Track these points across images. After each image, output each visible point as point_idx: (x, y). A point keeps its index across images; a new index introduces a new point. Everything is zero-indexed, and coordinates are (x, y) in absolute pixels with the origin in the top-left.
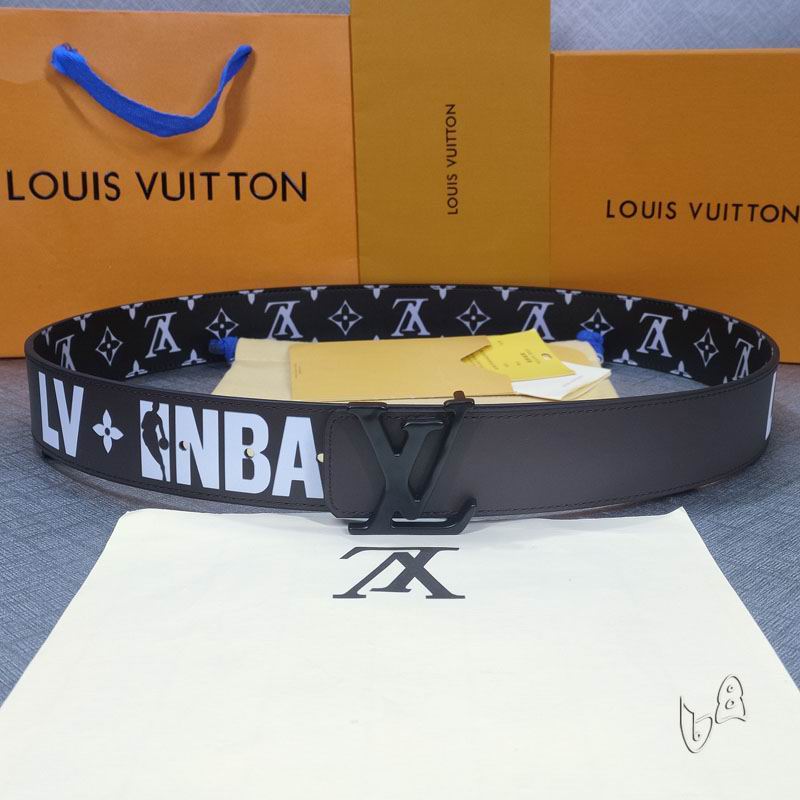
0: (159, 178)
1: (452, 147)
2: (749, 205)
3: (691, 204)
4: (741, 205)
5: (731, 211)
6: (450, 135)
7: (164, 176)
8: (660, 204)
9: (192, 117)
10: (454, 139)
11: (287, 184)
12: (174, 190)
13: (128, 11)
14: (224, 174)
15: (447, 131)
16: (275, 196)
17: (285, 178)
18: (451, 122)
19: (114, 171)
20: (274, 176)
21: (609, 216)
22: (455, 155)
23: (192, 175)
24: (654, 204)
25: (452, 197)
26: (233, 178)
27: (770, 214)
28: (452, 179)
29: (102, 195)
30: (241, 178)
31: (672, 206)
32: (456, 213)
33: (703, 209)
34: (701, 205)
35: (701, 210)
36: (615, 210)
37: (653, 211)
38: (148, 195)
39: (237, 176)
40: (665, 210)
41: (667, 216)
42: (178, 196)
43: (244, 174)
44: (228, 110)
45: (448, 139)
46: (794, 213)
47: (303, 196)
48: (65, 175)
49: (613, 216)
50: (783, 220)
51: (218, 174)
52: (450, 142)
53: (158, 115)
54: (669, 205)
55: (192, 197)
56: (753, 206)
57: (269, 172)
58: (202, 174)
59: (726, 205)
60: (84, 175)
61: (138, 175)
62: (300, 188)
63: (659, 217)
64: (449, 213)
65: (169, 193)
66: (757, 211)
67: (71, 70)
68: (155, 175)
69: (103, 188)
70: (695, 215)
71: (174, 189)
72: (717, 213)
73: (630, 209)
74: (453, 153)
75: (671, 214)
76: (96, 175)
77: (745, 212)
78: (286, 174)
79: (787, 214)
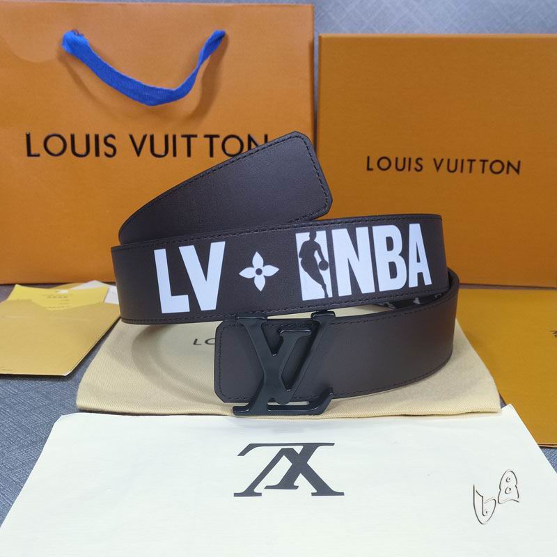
0: (148, 140)
2: (481, 161)
3: (435, 160)
4: (474, 160)
5: (467, 164)
7: (152, 137)
8: (410, 159)
9: (174, 89)
11: (252, 143)
12: (160, 149)
14: (201, 136)
17: (250, 139)
19: (112, 133)
20: (241, 137)
21: (369, 169)
23: (174, 137)
24: (405, 159)
26: (208, 140)
27: (497, 167)
29: (102, 153)
30: (215, 139)
31: (419, 161)
33: (445, 164)
34: (442, 160)
35: (442, 164)
36: (373, 164)
37: (405, 165)
38: (138, 153)
39: (211, 137)
40: (414, 165)
41: (416, 169)
42: (163, 154)
43: (217, 136)
44: (204, 84)
46: (516, 167)
48: (73, 137)
49: (372, 169)
50: (508, 172)
51: (195, 136)
54: (418, 159)
55: (175, 155)
56: (484, 161)
57: (237, 134)
58: (183, 136)
59: (463, 161)
60: (88, 137)
61: (131, 137)
63: (409, 170)
65: (156, 152)
66: (487, 165)
68: (145, 137)
69: (102, 147)
70: (438, 168)
71: (159, 147)
72: (456, 167)
73: (385, 164)
75: (419, 168)
76: (97, 137)
77: (477, 166)
78: (252, 136)
79: (510, 168)
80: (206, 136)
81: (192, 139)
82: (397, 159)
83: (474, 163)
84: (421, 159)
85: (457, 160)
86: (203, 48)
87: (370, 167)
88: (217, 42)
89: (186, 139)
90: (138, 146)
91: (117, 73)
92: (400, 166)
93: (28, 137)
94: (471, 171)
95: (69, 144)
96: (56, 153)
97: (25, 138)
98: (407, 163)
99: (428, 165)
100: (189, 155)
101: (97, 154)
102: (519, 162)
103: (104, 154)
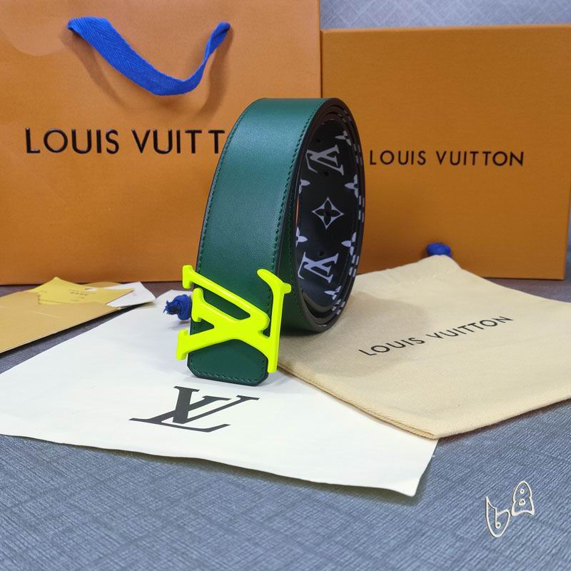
80: (211, 132)
81: (196, 135)
82: (400, 152)
83: (476, 155)
84: (424, 152)
85: (459, 153)
87: (373, 161)
88: (223, 33)
89: (190, 135)
90: (141, 142)
92: (403, 160)
93: (28, 132)
94: (474, 163)
95: (70, 140)
96: (56, 150)
97: (25, 133)
98: (410, 157)
99: (431, 158)
100: (193, 151)
101: (99, 150)
102: (522, 153)
103: (106, 150)
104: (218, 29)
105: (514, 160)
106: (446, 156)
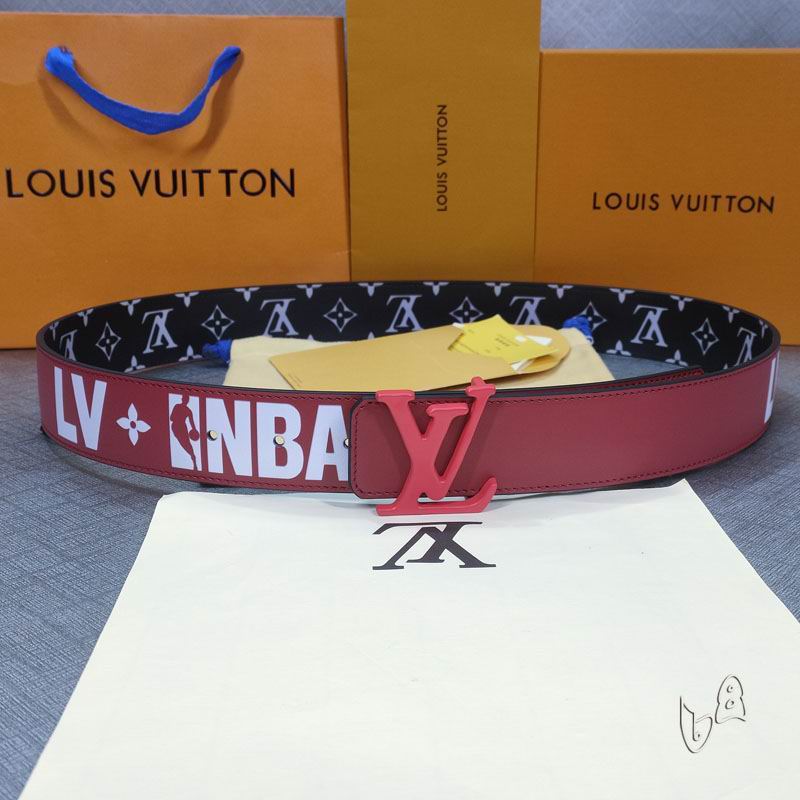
0: (152, 176)
1: (442, 147)
2: (728, 197)
3: (673, 196)
4: (720, 197)
5: (711, 202)
6: (442, 135)
7: (157, 173)
8: (644, 196)
9: (178, 114)
10: (445, 139)
11: (276, 180)
12: (166, 187)
13: (120, 14)
14: (215, 171)
15: (439, 131)
16: (264, 192)
17: (274, 174)
18: (442, 122)
19: (109, 169)
20: (262, 172)
21: (595, 207)
22: (446, 154)
23: (184, 173)
24: (638, 196)
25: (442, 194)
26: (224, 175)
27: (746, 204)
28: (442, 179)
29: (97, 192)
30: (232, 175)
31: (655, 198)
32: (445, 209)
33: (684, 201)
34: (682, 196)
36: (600, 202)
37: (638, 203)
38: (141, 192)
39: (227, 173)
40: (648, 202)
41: (651, 208)
42: (170, 192)
43: (235, 171)
45: (439, 139)
46: (769, 204)
47: (292, 192)
48: (62, 173)
49: (599, 208)
50: (759, 210)
51: (209, 171)
52: (441, 142)
53: (144, 113)
54: (652, 197)
55: (185, 194)
56: (731, 198)
57: (258, 169)
58: (194, 172)
59: (706, 197)
60: (80, 173)
61: (133, 173)
62: (288, 184)
63: (643, 208)
64: (439, 210)
65: (162, 190)
66: (735, 202)
67: (64, 73)
68: (148, 173)
69: (99, 186)
70: (677, 206)
71: (166, 185)
72: (697, 204)
73: (615, 201)
74: (443, 152)
75: (654, 205)
76: (91, 174)
77: (723, 203)
78: (276, 171)
79: (762, 205)
80: (221, 171)
81: (205, 175)
82: (628, 195)
83: (719, 200)
84: (657, 195)
85: (699, 197)
86: (212, 69)
87: (597, 205)
88: (231, 60)
89: (197, 175)
90: (141, 183)
91: (110, 101)
92: (632, 204)
93: (9, 173)
94: (715, 209)
95: (58, 182)
96: (42, 193)
97: (4, 174)
98: (640, 201)
99: (666, 203)
100: (202, 194)
101: (92, 193)
102: (772, 199)
103: (99, 193)
104: (223, 56)
105: (763, 207)
106: (683, 200)
